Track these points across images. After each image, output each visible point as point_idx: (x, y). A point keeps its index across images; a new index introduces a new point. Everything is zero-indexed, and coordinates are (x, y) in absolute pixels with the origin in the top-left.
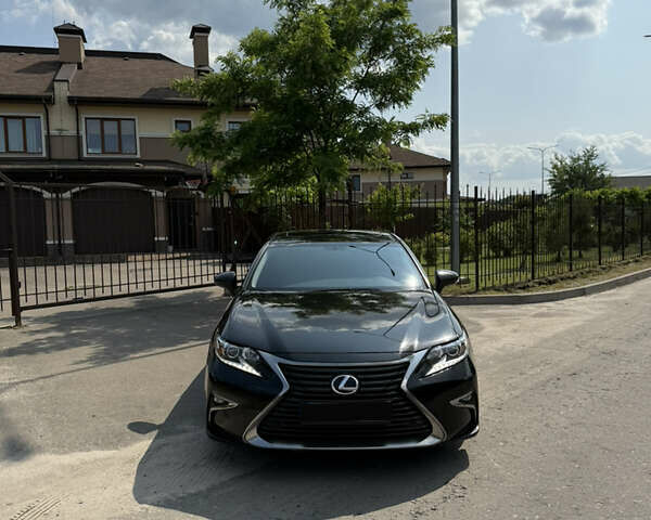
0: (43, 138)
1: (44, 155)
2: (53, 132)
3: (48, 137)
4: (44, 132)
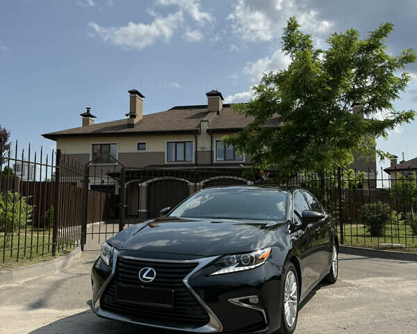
0: (194, 153)
1: (194, 162)
2: (199, 150)
3: (196, 152)
4: (194, 150)
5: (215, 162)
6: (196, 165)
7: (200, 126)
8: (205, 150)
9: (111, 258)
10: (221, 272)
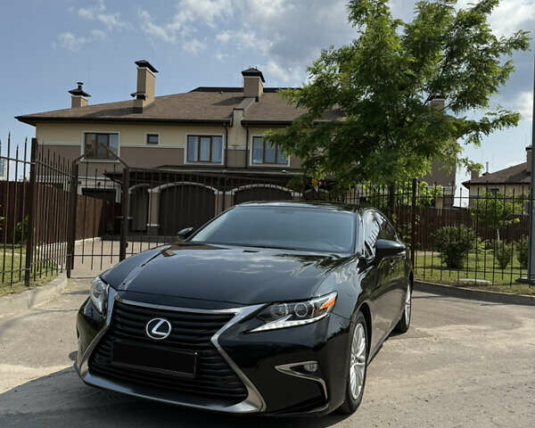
0: (223, 152)
1: (222, 164)
2: (230, 147)
3: (226, 150)
4: (224, 147)
5: (250, 164)
6: (226, 167)
7: (232, 115)
8: (238, 148)
9: (105, 301)
10: (266, 327)
